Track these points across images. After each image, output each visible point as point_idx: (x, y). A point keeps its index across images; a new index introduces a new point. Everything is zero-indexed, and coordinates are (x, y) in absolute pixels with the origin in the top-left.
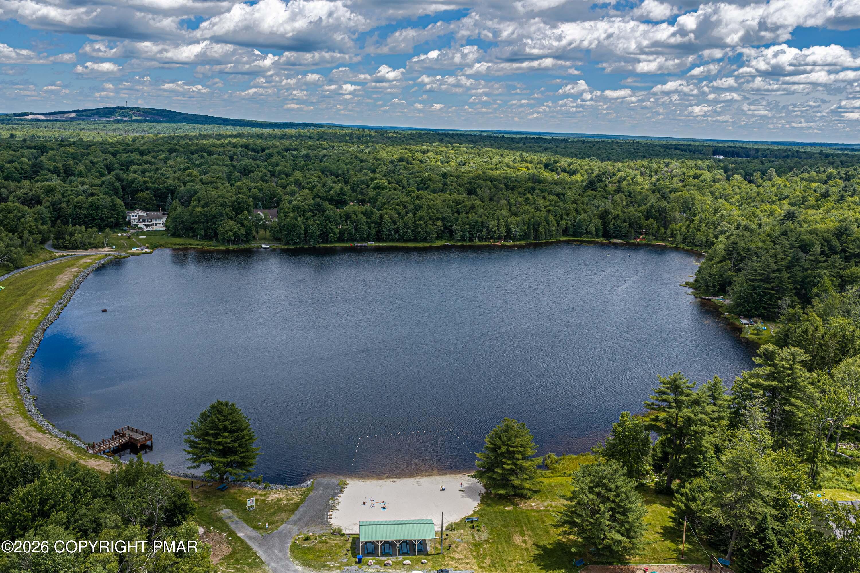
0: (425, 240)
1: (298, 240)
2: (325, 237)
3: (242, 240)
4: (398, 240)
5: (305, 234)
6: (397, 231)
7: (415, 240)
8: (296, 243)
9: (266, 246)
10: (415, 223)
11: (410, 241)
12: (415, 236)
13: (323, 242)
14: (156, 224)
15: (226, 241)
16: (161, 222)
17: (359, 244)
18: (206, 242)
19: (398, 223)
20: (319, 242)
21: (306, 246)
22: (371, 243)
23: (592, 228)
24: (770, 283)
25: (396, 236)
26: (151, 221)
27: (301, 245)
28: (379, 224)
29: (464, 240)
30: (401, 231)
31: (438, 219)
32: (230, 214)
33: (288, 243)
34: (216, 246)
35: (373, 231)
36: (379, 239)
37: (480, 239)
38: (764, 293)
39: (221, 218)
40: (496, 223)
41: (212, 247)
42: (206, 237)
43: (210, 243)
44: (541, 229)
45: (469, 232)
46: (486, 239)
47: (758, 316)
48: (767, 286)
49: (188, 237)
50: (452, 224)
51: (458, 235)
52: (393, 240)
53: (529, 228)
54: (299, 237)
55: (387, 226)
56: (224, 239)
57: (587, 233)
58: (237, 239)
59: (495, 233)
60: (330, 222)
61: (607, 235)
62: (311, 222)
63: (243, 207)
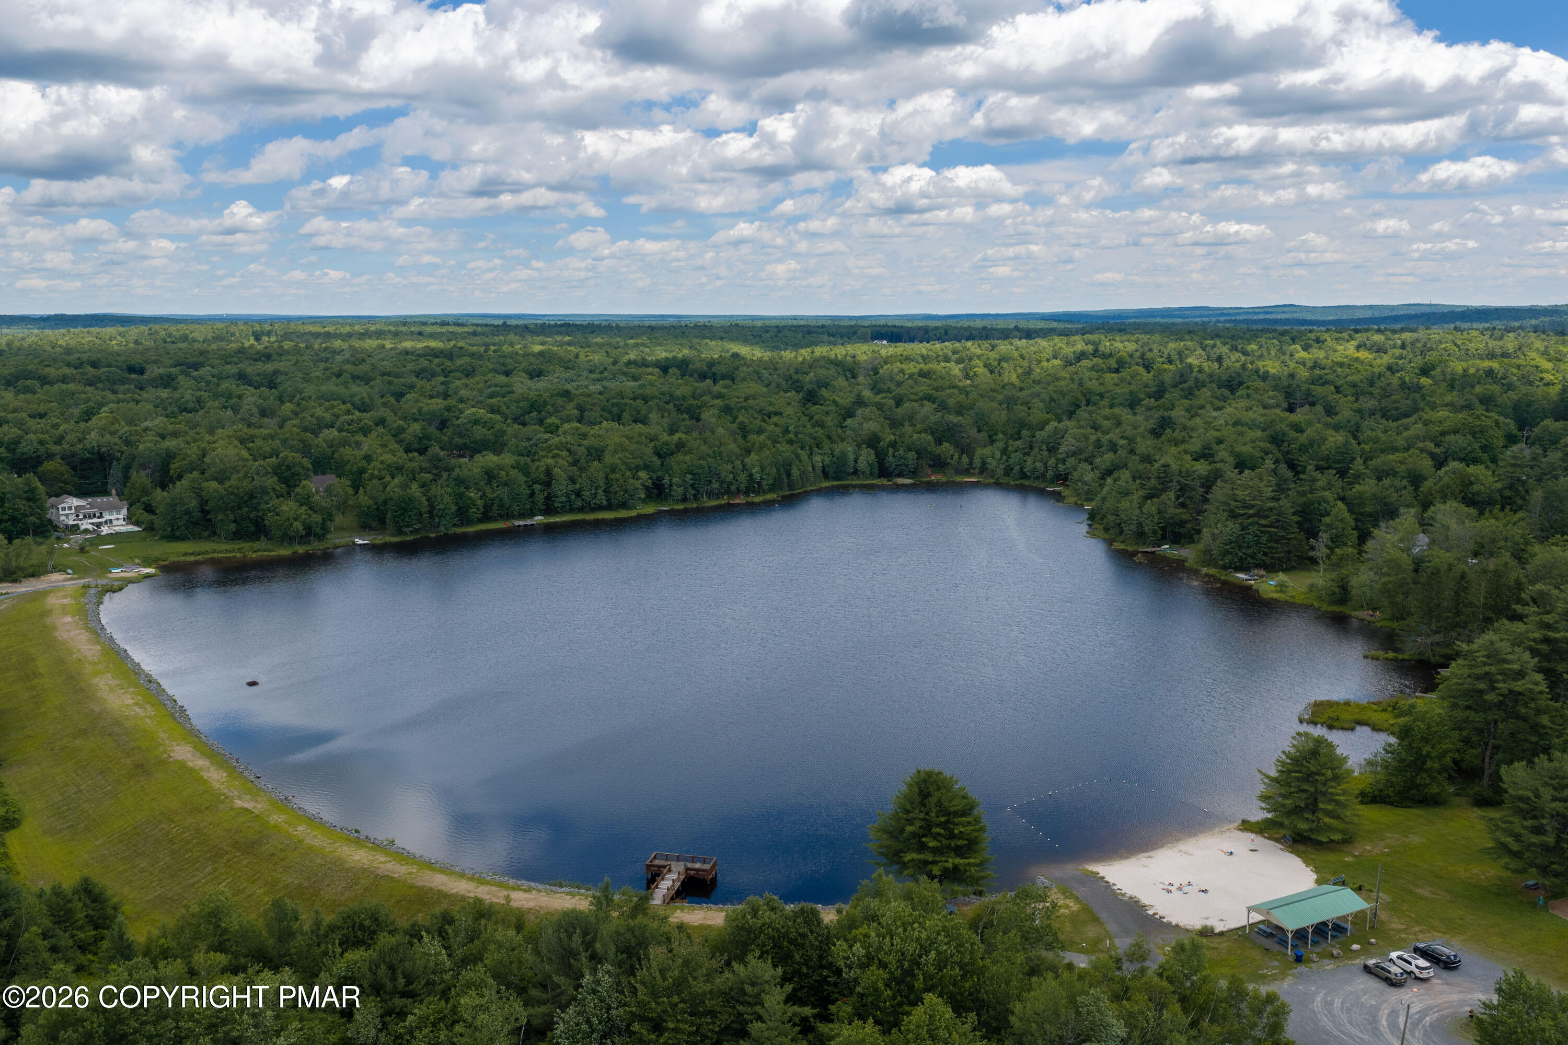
0: (624, 505)
1: (419, 526)
2: (463, 515)
3: (315, 535)
4: (581, 510)
5: (430, 512)
6: (578, 494)
7: (609, 507)
8: (417, 531)
9: (361, 542)
10: (606, 478)
11: (600, 508)
12: (608, 500)
13: (462, 525)
14: (111, 521)
15: (288, 538)
16: (121, 516)
17: (521, 523)
18: (246, 545)
19: (580, 480)
20: (454, 525)
21: (433, 535)
22: (539, 519)
23: (862, 464)
24: (1267, 517)
25: (579, 503)
26: (101, 516)
27: (423, 534)
28: (548, 484)
29: (684, 499)
30: (586, 494)
31: (638, 468)
32: (278, 488)
33: (400, 532)
34: (270, 550)
35: (540, 498)
36: (549, 510)
37: (710, 495)
38: (1261, 532)
39: (266, 498)
40: (730, 467)
41: (265, 553)
42: (238, 535)
43: (256, 545)
44: (795, 472)
45: (692, 485)
46: (718, 496)
47: (1258, 566)
48: (1263, 522)
49: (200, 538)
50: (659, 474)
51: (678, 491)
52: (572, 511)
53: (778, 471)
54: (420, 521)
55: (561, 487)
56: (285, 534)
57: (856, 472)
58: (309, 533)
59: (731, 484)
60: (467, 488)
61: (884, 472)
62: (436, 490)
63: (298, 474)
